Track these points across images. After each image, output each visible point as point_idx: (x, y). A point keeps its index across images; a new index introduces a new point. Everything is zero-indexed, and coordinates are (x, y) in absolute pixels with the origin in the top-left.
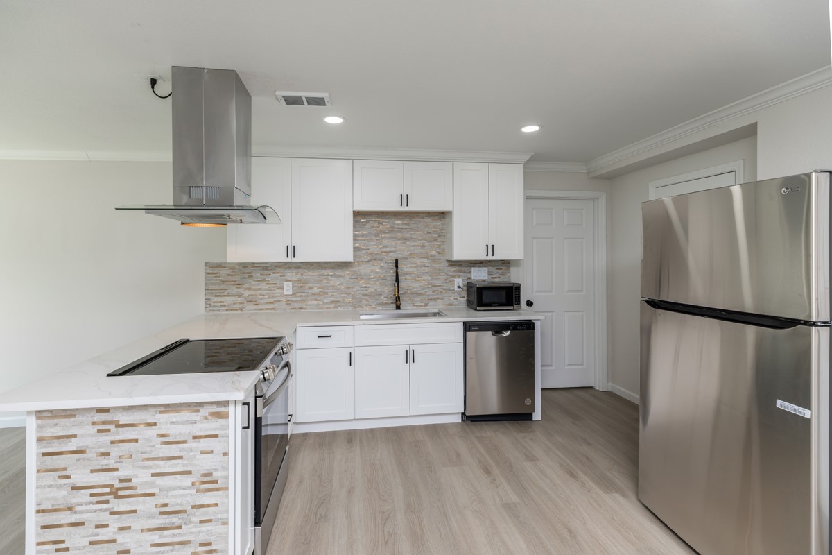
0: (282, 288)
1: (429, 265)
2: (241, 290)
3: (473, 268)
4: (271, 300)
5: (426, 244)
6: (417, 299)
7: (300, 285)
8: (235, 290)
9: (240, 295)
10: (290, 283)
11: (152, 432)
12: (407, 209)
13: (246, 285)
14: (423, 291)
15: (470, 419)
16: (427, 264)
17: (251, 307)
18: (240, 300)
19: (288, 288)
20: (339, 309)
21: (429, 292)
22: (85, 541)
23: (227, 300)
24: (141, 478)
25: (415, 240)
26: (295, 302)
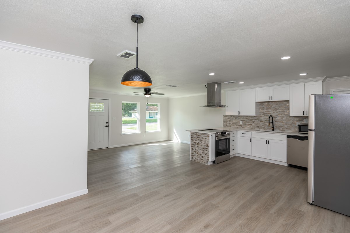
0: (240, 122)
1: (286, 117)
2: (230, 122)
3: (305, 119)
4: (237, 125)
5: (284, 110)
6: (281, 128)
7: (245, 122)
8: (229, 122)
9: (230, 123)
10: (242, 121)
11: (201, 137)
12: (272, 101)
13: (232, 121)
14: (283, 126)
15: (291, 166)
16: (285, 117)
17: (233, 126)
18: (230, 124)
19: (241, 122)
20: (255, 129)
21: (286, 126)
22: (195, 149)
23: (228, 124)
24: (200, 143)
25: (280, 109)
26: (243, 126)
